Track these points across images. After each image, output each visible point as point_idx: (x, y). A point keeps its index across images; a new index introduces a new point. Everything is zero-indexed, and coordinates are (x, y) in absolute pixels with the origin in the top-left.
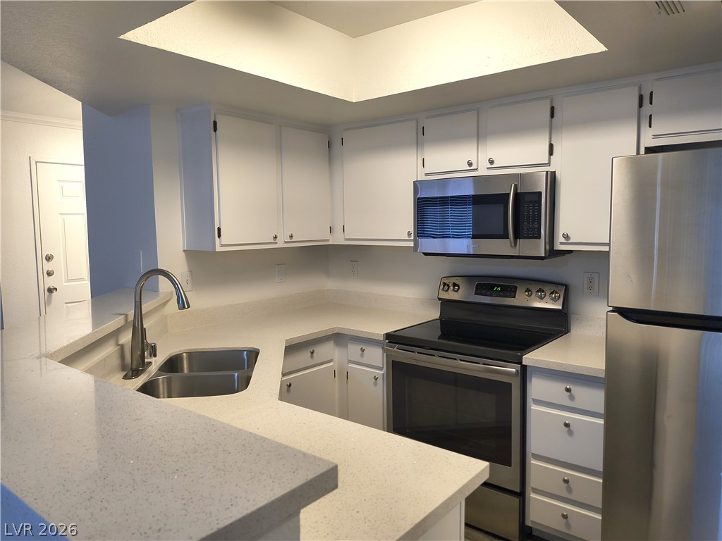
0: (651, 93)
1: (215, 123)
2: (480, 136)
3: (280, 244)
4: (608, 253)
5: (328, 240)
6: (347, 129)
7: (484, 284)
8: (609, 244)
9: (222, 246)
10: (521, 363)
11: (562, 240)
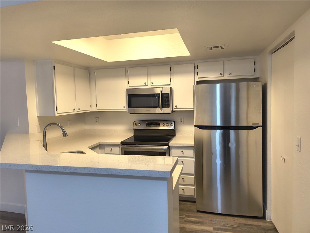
0: (198, 66)
1: (54, 67)
2: (148, 75)
3: (75, 112)
4: (193, 111)
5: (90, 110)
6: (96, 69)
7: (149, 123)
8: (193, 108)
9: (58, 114)
10: (168, 145)
11: (176, 108)
